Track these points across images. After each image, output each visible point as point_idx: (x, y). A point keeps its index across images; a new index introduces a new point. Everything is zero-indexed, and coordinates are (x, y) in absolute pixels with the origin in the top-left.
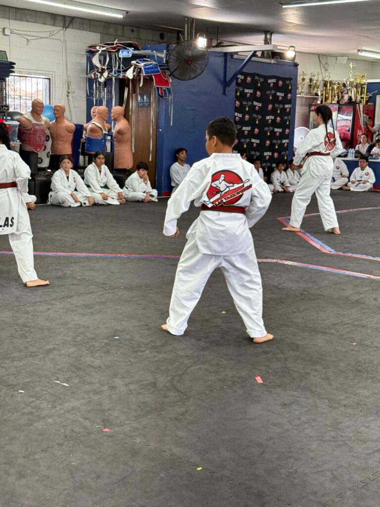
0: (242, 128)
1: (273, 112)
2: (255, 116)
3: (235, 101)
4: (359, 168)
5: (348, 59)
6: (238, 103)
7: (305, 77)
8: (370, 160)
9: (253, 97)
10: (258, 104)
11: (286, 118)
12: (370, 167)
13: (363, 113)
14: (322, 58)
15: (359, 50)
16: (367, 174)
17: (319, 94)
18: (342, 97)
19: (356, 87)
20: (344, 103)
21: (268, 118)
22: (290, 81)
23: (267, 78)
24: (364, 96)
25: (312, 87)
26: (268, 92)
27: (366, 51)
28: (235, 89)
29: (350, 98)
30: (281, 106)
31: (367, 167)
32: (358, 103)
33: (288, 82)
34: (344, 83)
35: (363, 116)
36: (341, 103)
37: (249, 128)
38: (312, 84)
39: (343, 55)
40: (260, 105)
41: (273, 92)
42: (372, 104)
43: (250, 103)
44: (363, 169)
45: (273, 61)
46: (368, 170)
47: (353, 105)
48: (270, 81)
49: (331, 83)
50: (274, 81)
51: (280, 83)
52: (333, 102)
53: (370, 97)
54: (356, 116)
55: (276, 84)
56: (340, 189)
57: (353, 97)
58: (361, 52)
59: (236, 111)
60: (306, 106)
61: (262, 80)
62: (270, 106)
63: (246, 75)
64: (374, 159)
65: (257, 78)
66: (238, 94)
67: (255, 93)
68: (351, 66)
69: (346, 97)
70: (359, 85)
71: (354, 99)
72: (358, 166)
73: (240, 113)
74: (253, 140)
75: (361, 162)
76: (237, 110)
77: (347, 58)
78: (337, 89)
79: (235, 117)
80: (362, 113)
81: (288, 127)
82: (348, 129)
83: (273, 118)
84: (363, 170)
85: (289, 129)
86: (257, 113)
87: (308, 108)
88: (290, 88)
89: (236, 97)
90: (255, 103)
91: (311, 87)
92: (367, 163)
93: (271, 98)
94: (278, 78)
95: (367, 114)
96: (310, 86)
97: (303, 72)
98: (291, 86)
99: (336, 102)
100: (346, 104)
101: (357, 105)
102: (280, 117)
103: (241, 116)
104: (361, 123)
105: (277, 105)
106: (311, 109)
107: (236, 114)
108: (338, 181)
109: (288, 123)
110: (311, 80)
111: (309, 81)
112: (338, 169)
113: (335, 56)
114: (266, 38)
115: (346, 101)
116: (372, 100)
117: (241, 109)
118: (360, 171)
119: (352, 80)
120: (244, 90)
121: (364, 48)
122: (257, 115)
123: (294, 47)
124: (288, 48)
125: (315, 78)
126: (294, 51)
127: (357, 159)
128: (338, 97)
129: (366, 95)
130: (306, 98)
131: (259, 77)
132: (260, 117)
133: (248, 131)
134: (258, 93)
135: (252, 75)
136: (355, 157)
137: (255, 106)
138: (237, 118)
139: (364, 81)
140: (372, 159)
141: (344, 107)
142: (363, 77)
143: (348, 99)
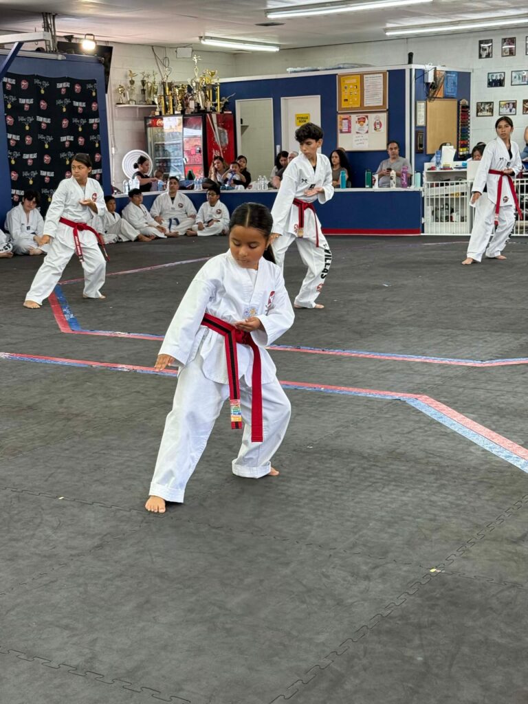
0: (22, 156)
1: (72, 130)
2: (41, 137)
3: (6, 117)
4: (208, 203)
5: (193, 51)
6: (10, 120)
7: (133, 79)
8: (222, 191)
9: (35, 110)
10: (44, 121)
11: (93, 138)
12: (221, 201)
13: (218, 126)
14: (158, 51)
15: (201, 37)
16: (219, 212)
17: (157, 103)
18: (187, 105)
19: (204, 89)
20: (190, 113)
21: (63, 139)
22: (92, 84)
23: (53, 82)
24: (218, 101)
25: (146, 92)
26: (59, 102)
27: (211, 38)
28: (2, 99)
29: (198, 106)
30: (84, 121)
31: (219, 202)
32: (209, 113)
33: (89, 86)
34: (189, 86)
35: (220, 132)
36: (186, 113)
37: (35, 156)
38: (145, 88)
39: (185, 46)
40: (49, 121)
41: (67, 101)
42: (230, 112)
43: (31, 119)
44: (212, 204)
45: (60, 57)
46: (220, 205)
47: (202, 115)
48: (60, 86)
49: (171, 86)
50: (68, 85)
51: (78, 88)
52: (176, 112)
53: (226, 103)
54: (208, 130)
55: (70, 90)
56: (186, 234)
57: (201, 104)
58: (204, 40)
59: (8, 132)
60: (141, 120)
61: (46, 84)
62: (65, 123)
63: (19, 78)
64: (228, 189)
65: (37, 81)
66: (9, 106)
67: (37, 103)
68: (196, 60)
69: (192, 105)
70: (208, 87)
71: (202, 107)
72: (206, 201)
73: (16, 134)
74: (43, 173)
75: (209, 194)
76: (10, 129)
77: (191, 48)
78: (179, 94)
79: (9, 140)
80: (216, 126)
81: (98, 151)
82: (198, 149)
83: (72, 138)
84: (214, 206)
85: (100, 153)
86: (45, 133)
87: (143, 123)
88: (94, 94)
89: (7, 110)
90: (40, 119)
91: (144, 93)
92: (219, 196)
93: (64, 110)
94: (73, 82)
95: (224, 127)
96: (143, 91)
97: (131, 72)
98: (96, 92)
99: (180, 113)
100: (193, 114)
101: (208, 115)
102: (84, 137)
103: (18, 138)
104: (216, 140)
105: (75, 121)
106: (148, 124)
107: (10, 136)
108: (184, 223)
109: (97, 145)
110: (143, 83)
111: (140, 84)
112: (182, 207)
113: (174, 47)
114: (46, 23)
115: (193, 110)
116: (229, 106)
117: (16, 128)
118: (210, 208)
119: (198, 80)
120: (18, 100)
121: (208, 34)
122: (45, 136)
123: (92, 35)
124: (83, 37)
125: (150, 80)
126: (94, 40)
127: (204, 191)
128: (182, 105)
129: (220, 101)
130: (140, 108)
131: (41, 81)
132: (50, 139)
133: (33, 159)
134: (43, 104)
135: (29, 78)
136: (204, 188)
137: (40, 123)
138: (11, 141)
139: (215, 81)
140: (225, 189)
141: (191, 118)
142: (212, 75)
143: (195, 108)
